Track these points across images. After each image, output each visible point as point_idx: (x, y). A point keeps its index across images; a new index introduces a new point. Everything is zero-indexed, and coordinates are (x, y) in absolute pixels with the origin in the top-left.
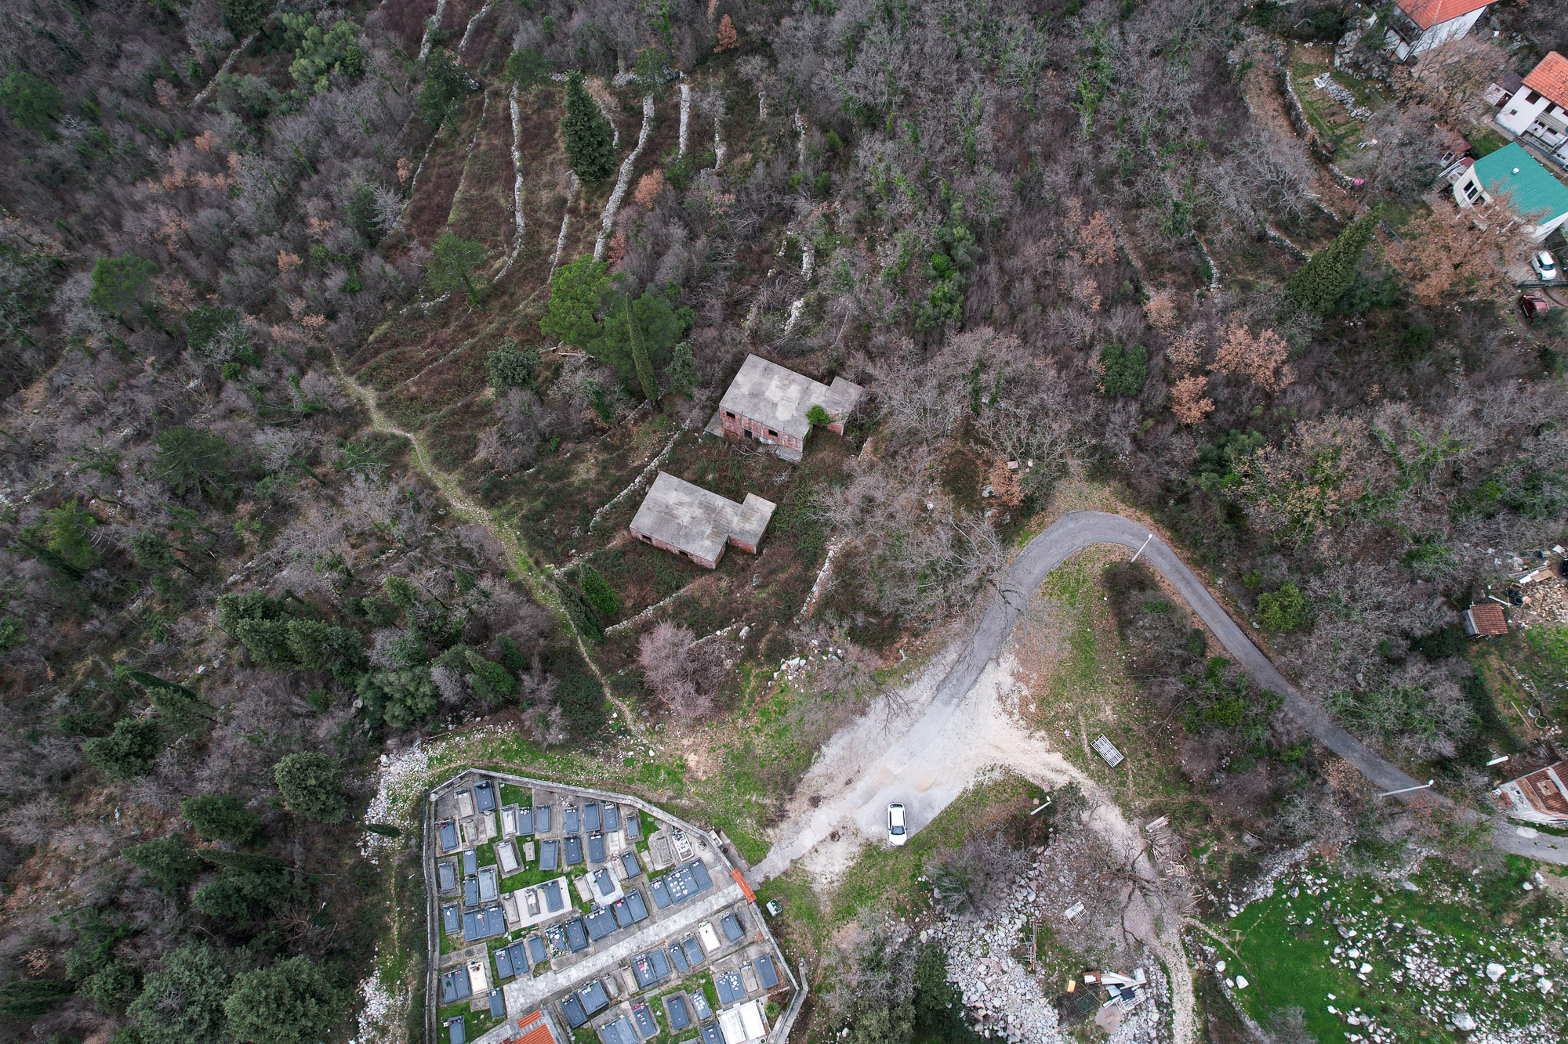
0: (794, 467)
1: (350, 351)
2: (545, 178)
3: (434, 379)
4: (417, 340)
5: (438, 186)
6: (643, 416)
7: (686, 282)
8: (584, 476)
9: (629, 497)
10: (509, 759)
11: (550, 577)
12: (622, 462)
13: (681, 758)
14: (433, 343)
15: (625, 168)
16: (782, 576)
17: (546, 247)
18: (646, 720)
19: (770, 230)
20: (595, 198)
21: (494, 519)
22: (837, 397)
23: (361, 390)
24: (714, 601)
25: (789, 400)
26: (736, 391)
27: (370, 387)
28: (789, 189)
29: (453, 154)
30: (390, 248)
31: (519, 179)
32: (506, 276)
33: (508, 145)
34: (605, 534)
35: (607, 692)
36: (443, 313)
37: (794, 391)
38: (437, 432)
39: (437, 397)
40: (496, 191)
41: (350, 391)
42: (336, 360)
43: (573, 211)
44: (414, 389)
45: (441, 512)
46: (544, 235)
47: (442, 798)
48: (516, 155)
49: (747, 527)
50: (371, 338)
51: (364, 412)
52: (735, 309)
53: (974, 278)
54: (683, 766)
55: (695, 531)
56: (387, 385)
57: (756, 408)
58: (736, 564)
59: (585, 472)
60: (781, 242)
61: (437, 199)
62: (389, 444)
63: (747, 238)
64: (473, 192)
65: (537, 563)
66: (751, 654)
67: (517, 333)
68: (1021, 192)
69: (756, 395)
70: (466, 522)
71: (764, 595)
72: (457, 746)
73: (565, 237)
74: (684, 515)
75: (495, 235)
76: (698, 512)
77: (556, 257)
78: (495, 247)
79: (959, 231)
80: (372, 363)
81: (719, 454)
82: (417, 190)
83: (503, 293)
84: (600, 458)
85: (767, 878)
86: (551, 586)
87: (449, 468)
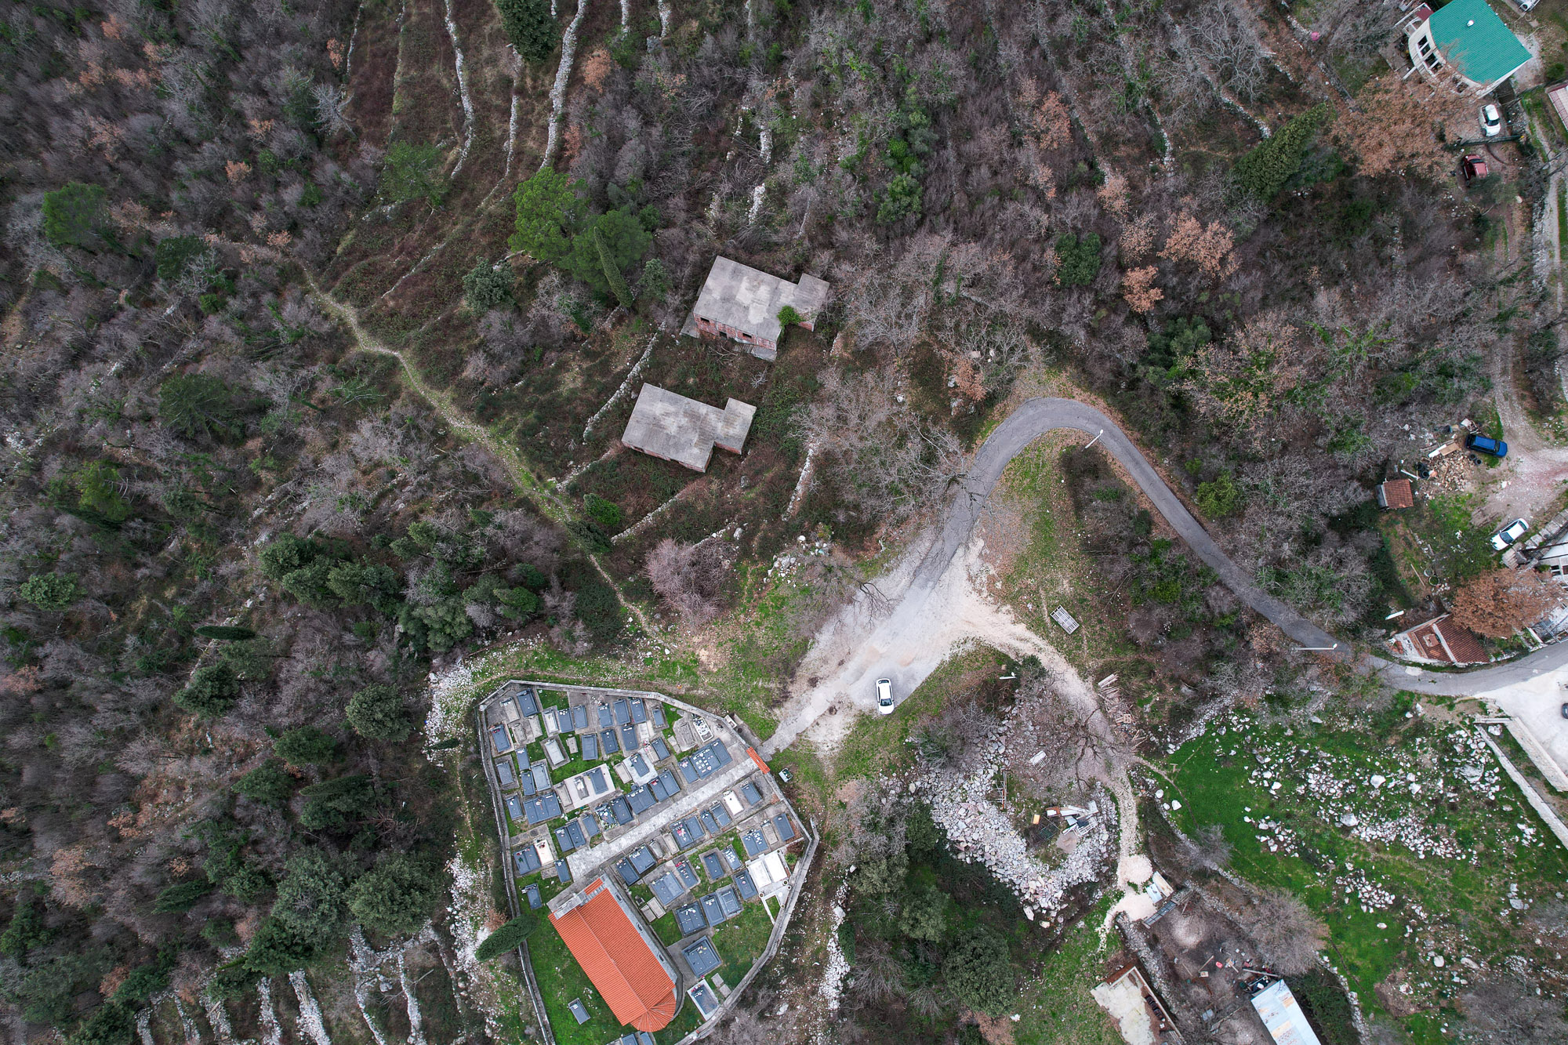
0: (770, 365)
1: (321, 265)
2: (486, 52)
3: (410, 291)
4: (386, 248)
5: (375, 68)
6: (620, 320)
7: (647, 176)
8: (571, 386)
9: (617, 405)
10: (543, 668)
11: (554, 492)
12: (604, 368)
13: (693, 653)
14: (401, 250)
15: (568, 37)
16: (768, 475)
17: (498, 133)
18: (658, 622)
19: (724, 105)
20: (540, 74)
21: (493, 436)
22: (805, 295)
23: (339, 306)
24: (707, 504)
25: (759, 302)
26: (708, 297)
27: (348, 304)
28: (737, 61)
29: (383, 26)
30: (338, 144)
31: (459, 57)
32: (462, 171)
33: (441, 14)
34: (599, 445)
35: (621, 597)
36: (406, 214)
37: (764, 292)
38: (422, 350)
39: (416, 311)
40: (436, 70)
41: (329, 310)
42: (309, 276)
43: (521, 92)
44: (391, 304)
45: (441, 432)
46: (495, 119)
47: (489, 707)
48: (451, 27)
49: (731, 432)
50: (339, 250)
51: (348, 332)
52: (697, 199)
53: (932, 166)
54: (696, 661)
55: (683, 440)
56: (363, 302)
57: (728, 313)
58: (724, 465)
59: (571, 381)
60: (736, 119)
61: (376, 84)
62: (379, 365)
63: (701, 118)
64: (413, 73)
65: (540, 478)
66: (746, 553)
67: (483, 235)
68: (976, 66)
69: (728, 299)
70: (467, 441)
71: (752, 495)
72: (495, 660)
73: (517, 122)
74: (672, 425)
75: (444, 122)
76: (684, 421)
77: (510, 145)
78: (446, 137)
79: (915, 117)
80: (345, 277)
81: (697, 358)
82: (354, 72)
83: (463, 189)
84: (585, 366)
85: (777, 750)
86: (556, 499)
87: (441, 385)
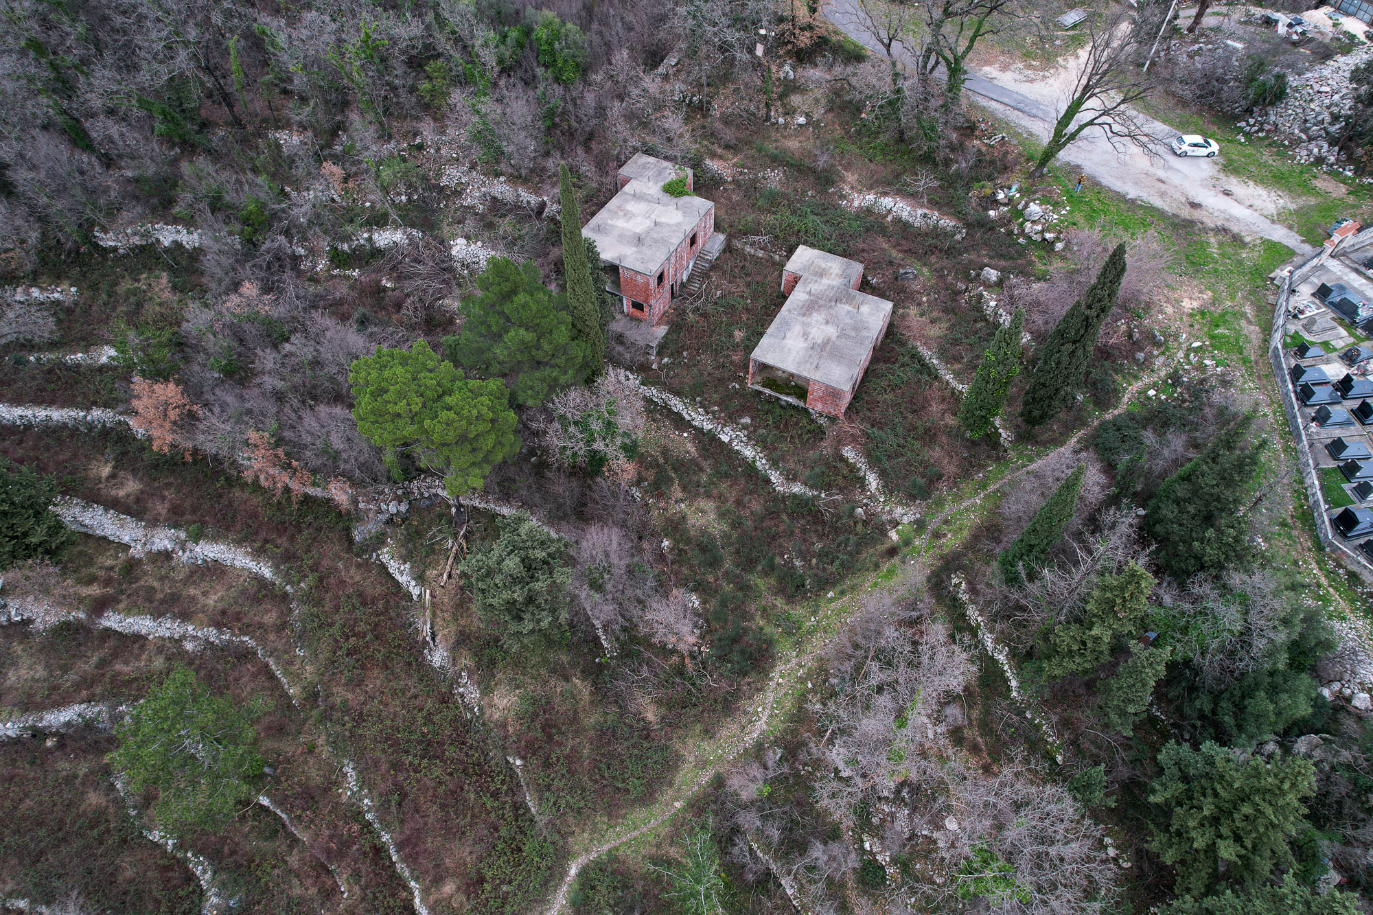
0: (728, 253)
3: (435, 842)
8: (712, 516)
11: (920, 525)
12: (688, 466)
13: (1191, 315)
18: (1149, 358)
21: (798, 645)
22: (649, 173)
25: (650, 212)
35: (1108, 416)
37: (636, 207)
38: (582, 801)
39: (484, 823)
43: (101, 607)
45: (778, 752)
46: (128, 664)
49: (836, 271)
54: (1202, 313)
55: (848, 321)
57: (661, 241)
59: (704, 516)
65: (892, 552)
66: (1018, 270)
67: (362, 681)
69: (639, 240)
70: (804, 697)
71: (925, 270)
73: (158, 619)
74: (824, 331)
84: (679, 494)
85: (1303, 241)
86: (934, 523)
87: (671, 763)
